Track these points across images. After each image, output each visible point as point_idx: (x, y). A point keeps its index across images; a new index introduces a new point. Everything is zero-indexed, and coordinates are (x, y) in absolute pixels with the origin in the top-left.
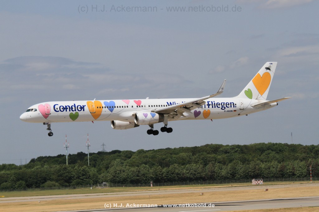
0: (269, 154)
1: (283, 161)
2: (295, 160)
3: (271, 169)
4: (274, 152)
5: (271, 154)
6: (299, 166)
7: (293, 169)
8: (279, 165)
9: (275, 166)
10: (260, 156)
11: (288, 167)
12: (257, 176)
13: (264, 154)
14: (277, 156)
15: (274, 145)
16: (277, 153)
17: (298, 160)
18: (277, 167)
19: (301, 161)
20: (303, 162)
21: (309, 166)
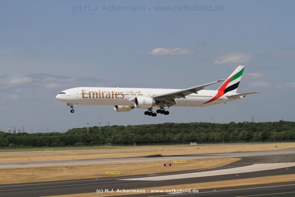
0: (200, 128)
1: (208, 132)
2: (214, 132)
3: (201, 137)
4: (203, 128)
6: (216, 135)
7: (214, 136)
8: (206, 134)
9: (203, 135)
10: (195, 129)
11: (211, 136)
12: (193, 141)
13: (198, 128)
14: (205, 130)
15: (203, 123)
16: (205, 128)
17: (216, 132)
18: (205, 136)
19: (218, 132)
20: (219, 133)
21: (222, 136)
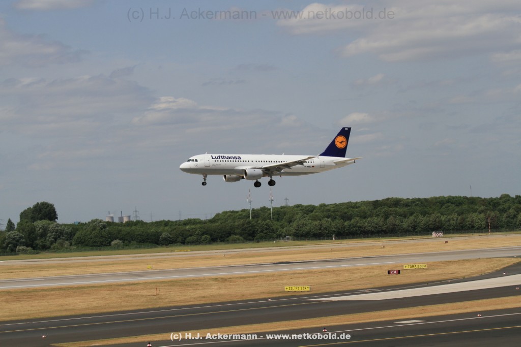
0: (449, 207)
1: (462, 213)
2: (474, 212)
3: (452, 222)
4: (454, 205)
5: (450, 207)
6: (477, 218)
7: (473, 221)
8: (459, 218)
9: (455, 218)
10: (440, 209)
11: (468, 219)
12: (437, 229)
13: (444, 207)
14: (457, 209)
15: (453, 198)
16: (457, 205)
17: (477, 213)
18: (457, 220)
19: (480, 213)
20: (482, 215)
21: (487, 219)
